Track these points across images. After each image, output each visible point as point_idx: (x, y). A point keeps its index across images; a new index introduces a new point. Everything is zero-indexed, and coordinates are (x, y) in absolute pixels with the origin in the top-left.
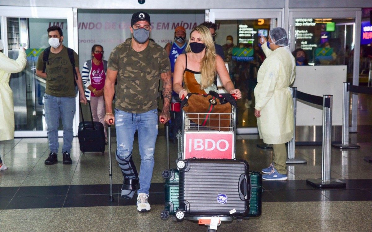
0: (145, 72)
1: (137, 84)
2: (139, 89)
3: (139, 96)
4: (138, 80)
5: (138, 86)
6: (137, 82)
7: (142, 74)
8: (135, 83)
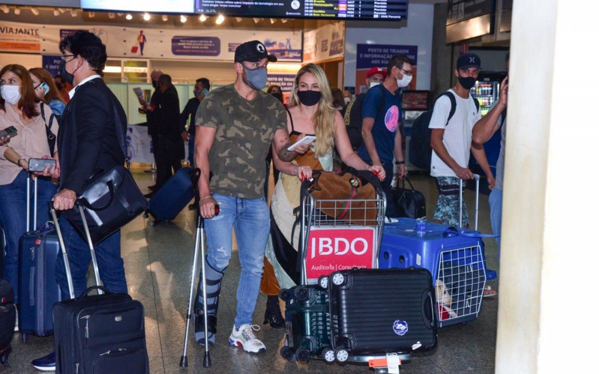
0: (259, 131)
1: (247, 149)
2: (251, 157)
3: (250, 167)
4: (249, 142)
5: (249, 151)
6: (248, 145)
7: (255, 133)
8: (245, 147)
